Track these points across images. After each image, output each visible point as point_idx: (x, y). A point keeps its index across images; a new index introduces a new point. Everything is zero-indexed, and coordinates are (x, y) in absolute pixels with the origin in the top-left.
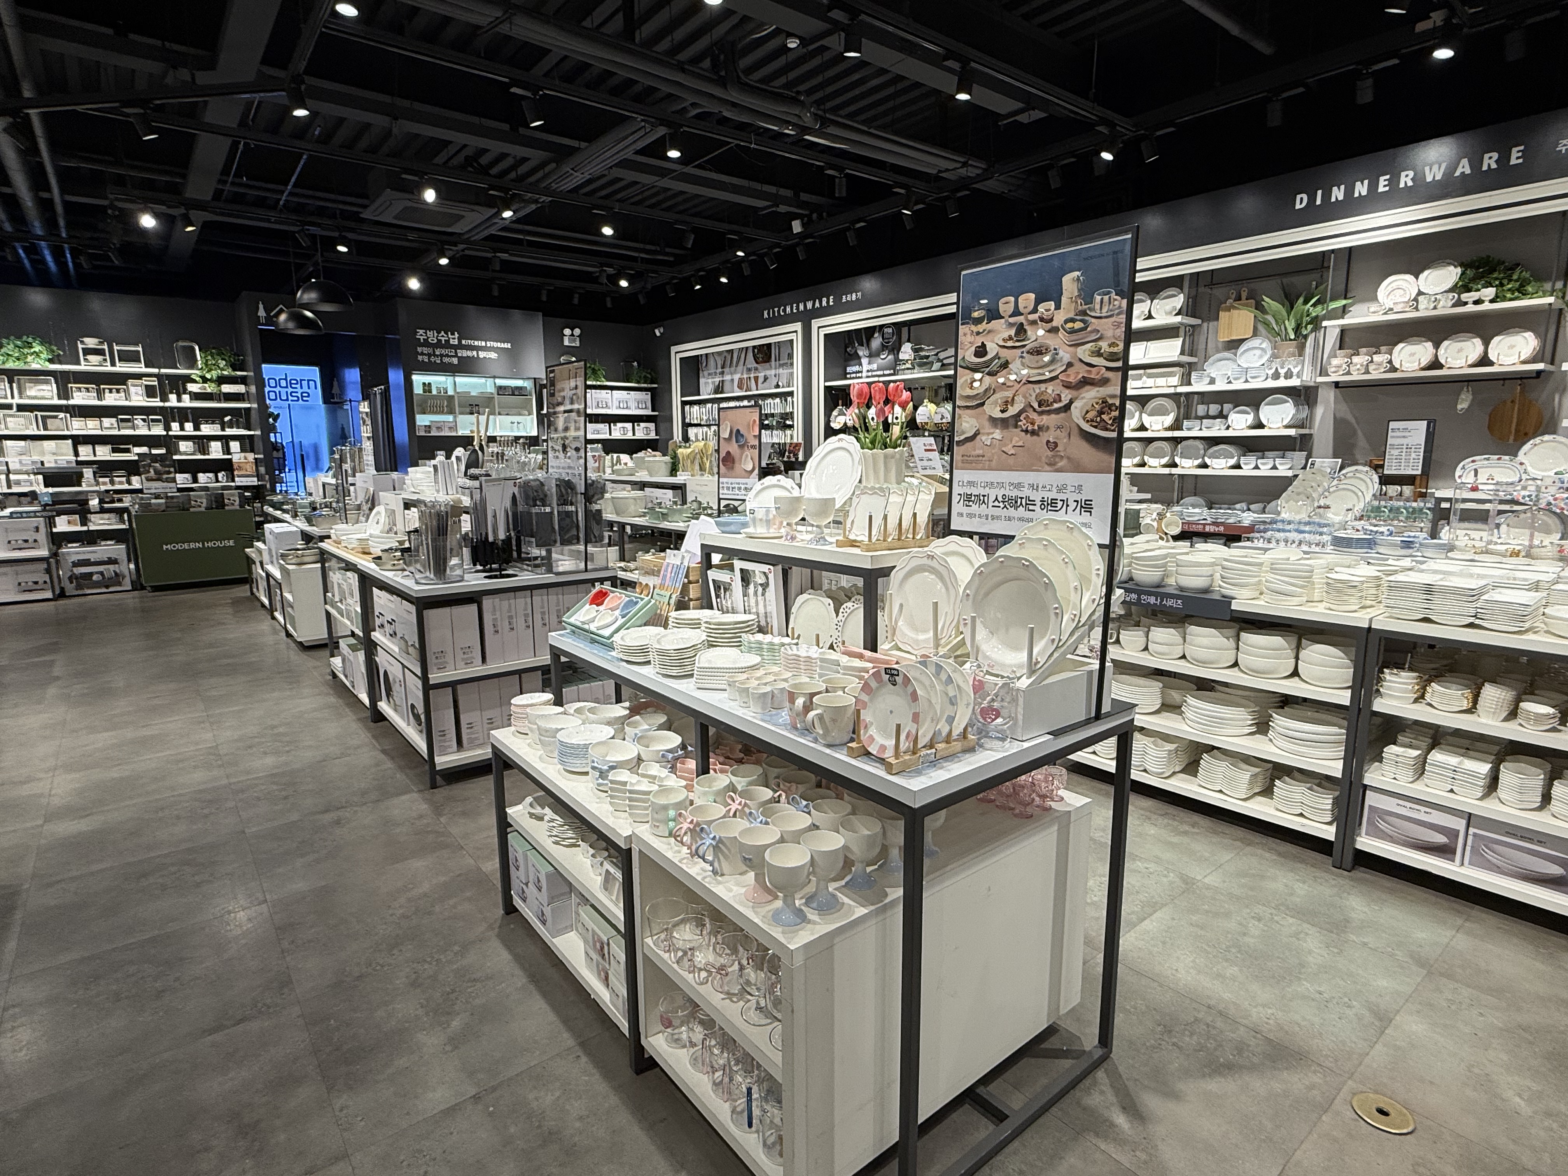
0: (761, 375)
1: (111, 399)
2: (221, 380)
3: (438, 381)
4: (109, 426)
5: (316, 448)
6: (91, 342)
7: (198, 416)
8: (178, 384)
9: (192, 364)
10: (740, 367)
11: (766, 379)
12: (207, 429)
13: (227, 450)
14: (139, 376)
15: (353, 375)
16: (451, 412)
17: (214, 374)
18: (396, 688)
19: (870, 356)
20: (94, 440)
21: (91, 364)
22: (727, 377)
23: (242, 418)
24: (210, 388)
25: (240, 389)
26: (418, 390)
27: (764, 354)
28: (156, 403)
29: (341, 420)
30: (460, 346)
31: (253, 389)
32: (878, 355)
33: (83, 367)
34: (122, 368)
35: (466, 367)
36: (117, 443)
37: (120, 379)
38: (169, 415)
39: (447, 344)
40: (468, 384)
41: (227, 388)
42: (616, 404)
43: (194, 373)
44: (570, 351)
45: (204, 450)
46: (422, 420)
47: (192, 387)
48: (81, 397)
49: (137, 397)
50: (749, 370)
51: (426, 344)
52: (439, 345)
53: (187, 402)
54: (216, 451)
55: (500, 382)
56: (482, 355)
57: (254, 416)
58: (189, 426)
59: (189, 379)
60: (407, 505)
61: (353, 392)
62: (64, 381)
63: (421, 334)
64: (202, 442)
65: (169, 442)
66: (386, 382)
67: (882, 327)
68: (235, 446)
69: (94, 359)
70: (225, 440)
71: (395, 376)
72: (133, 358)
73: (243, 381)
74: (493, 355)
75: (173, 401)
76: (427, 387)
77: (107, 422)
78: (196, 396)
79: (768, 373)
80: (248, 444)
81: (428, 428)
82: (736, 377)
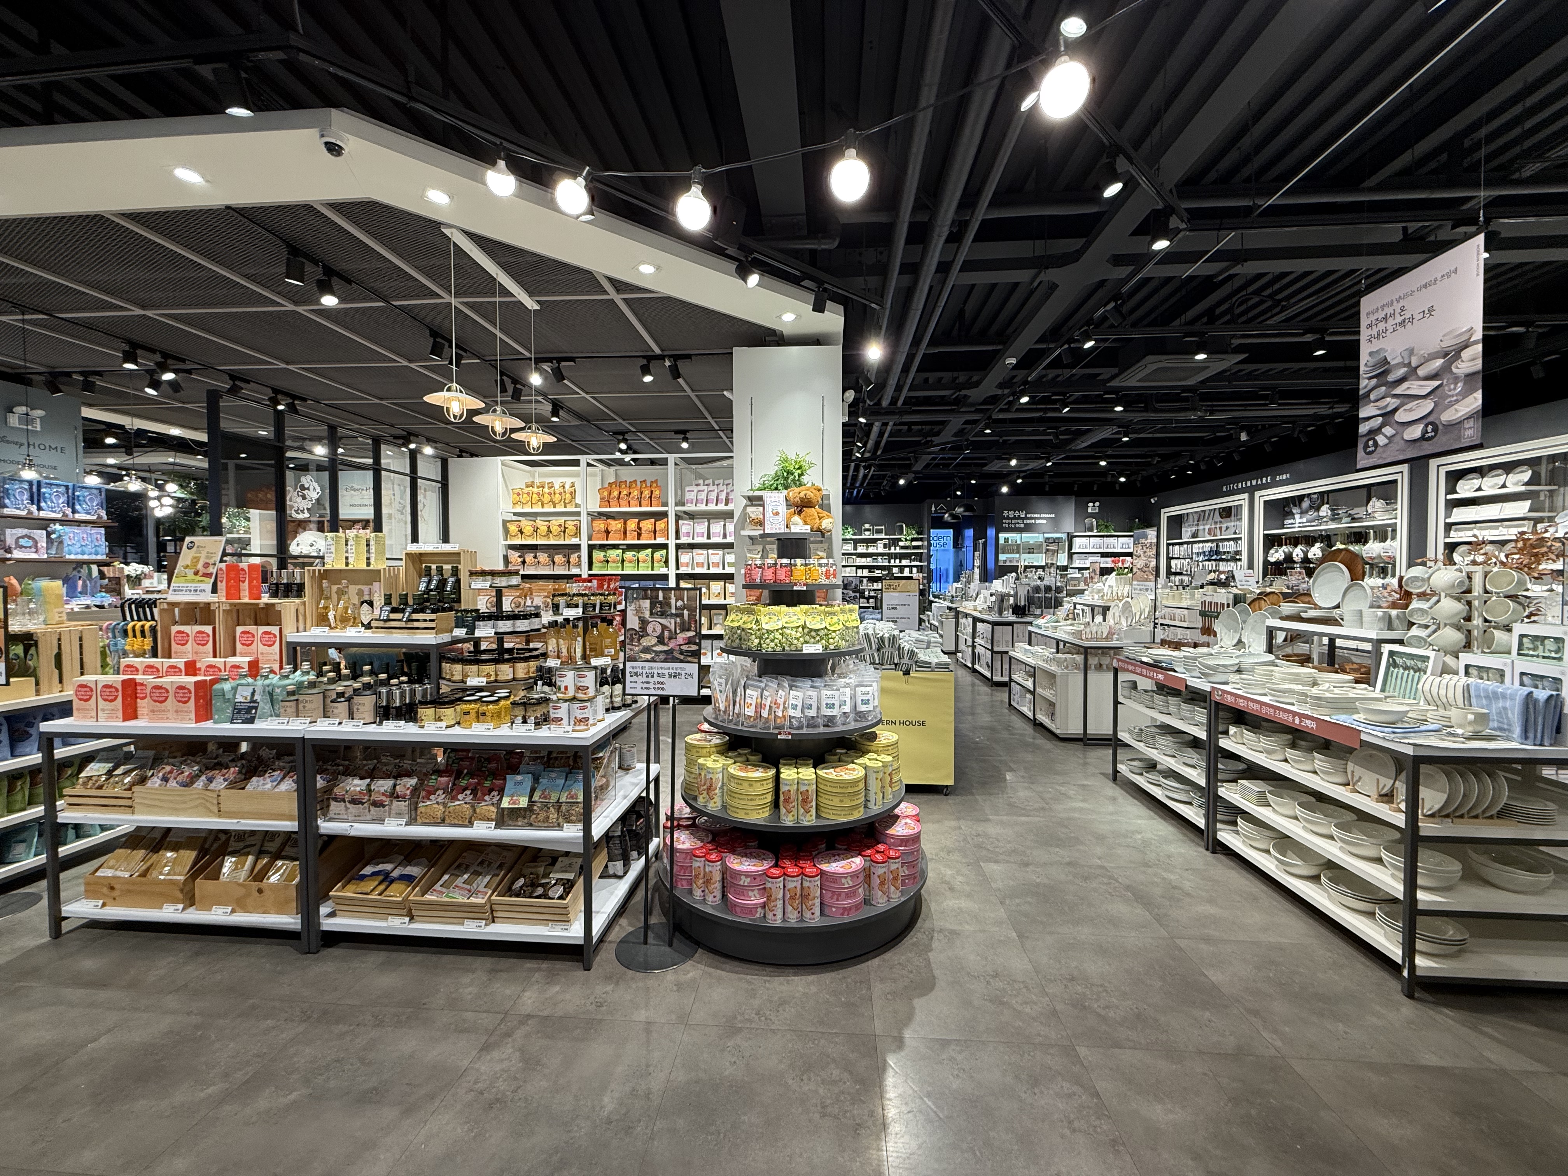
0: (1224, 526)
1: (871, 550)
2: (913, 540)
3: (1012, 536)
4: (868, 561)
5: (947, 571)
6: (867, 526)
7: (902, 556)
8: (895, 542)
9: (901, 533)
10: (1210, 521)
11: (1227, 528)
12: (905, 562)
13: (911, 572)
14: (881, 540)
15: (969, 533)
16: (1018, 552)
17: (909, 538)
18: (982, 658)
19: (1301, 513)
20: (863, 567)
21: (867, 535)
22: (1201, 527)
23: (919, 557)
24: (908, 544)
25: (919, 543)
26: (1001, 541)
27: (1226, 513)
28: (886, 551)
29: (961, 557)
30: (1026, 518)
31: (926, 543)
32: (1307, 512)
33: (863, 537)
34: (876, 536)
35: (1028, 529)
36: (871, 568)
37: (874, 541)
38: (891, 556)
39: (1019, 518)
40: (1028, 538)
41: (915, 543)
42: (1120, 545)
43: (903, 537)
44: (1092, 515)
45: (902, 572)
46: (1002, 557)
47: (901, 544)
48: (861, 549)
49: (880, 549)
50: (1216, 523)
51: (1008, 518)
52: (1015, 518)
53: (898, 550)
54: (907, 572)
55: (1047, 535)
56: (1038, 521)
57: (924, 556)
58: (897, 561)
59: (900, 540)
60: (991, 595)
61: (969, 542)
62: (856, 542)
63: (1006, 513)
64: (902, 568)
65: (889, 568)
66: (985, 537)
67: (1309, 495)
68: (915, 570)
69: (867, 533)
70: (911, 567)
71: (991, 532)
72: (879, 531)
73: (921, 540)
74: (1044, 522)
75: (893, 550)
76: (1006, 540)
77: (869, 559)
78: (902, 548)
79: (1229, 524)
80: (920, 569)
81: (1005, 561)
82: (1207, 527)
